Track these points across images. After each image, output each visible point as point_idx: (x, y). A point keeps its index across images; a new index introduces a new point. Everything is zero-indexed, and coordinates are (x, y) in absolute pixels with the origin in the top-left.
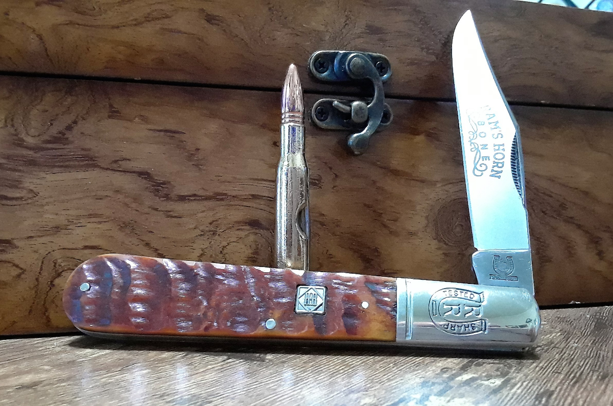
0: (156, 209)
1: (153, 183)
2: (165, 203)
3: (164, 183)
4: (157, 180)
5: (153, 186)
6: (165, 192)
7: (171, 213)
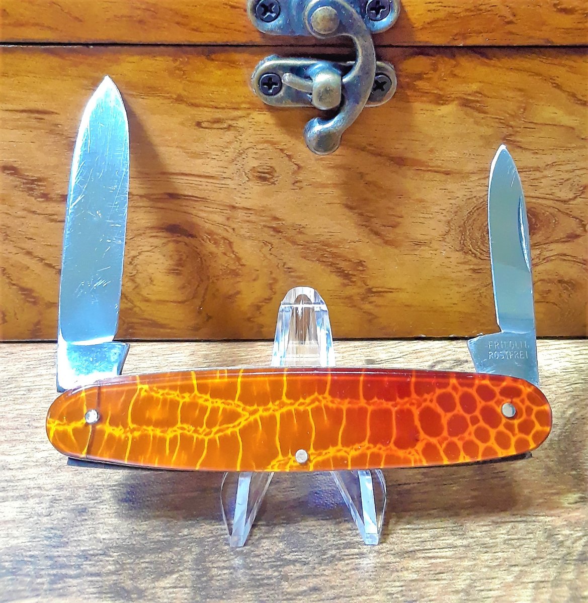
0: (34, 212)
1: (25, 181)
2: (44, 205)
3: (39, 180)
4: (28, 176)
5: (24, 183)
6: (42, 191)
7: (55, 217)
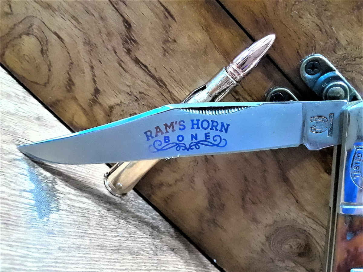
0: (115, 52)
1: (128, 35)
4: (132, 35)
7: (122, 64)
